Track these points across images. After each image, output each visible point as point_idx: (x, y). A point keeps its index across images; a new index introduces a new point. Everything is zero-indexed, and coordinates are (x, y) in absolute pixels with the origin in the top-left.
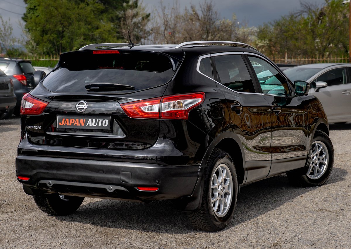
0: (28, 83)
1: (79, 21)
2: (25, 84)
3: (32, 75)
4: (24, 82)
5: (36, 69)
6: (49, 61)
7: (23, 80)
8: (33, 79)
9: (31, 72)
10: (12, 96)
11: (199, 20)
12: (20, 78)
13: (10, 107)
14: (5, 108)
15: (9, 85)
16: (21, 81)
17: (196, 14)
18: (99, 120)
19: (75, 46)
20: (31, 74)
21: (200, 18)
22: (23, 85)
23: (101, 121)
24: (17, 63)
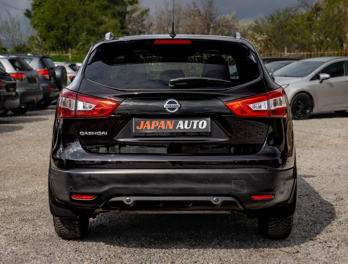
0: (50, 77)
1: (84, 17)
2: (48, 78)
3: (53, 70)
4: (46, 76)
5: (56, 64)
6: (59, 56)
7: (46, 74)
8: (54, 73)
9: (52, 66)
10: (39, 89)
11: (200, 15)
12: (43, 72)
13: (38, 99)
14: (34, 100)
15: (37, 79)
16: (44, 75)
17: (198, 10)
18: (193, 121)
19: (80, 42)
20: (52, 68)
21: (202, 13)
22: (46, 79)
23: (196, 122)
24: (40, 58)
